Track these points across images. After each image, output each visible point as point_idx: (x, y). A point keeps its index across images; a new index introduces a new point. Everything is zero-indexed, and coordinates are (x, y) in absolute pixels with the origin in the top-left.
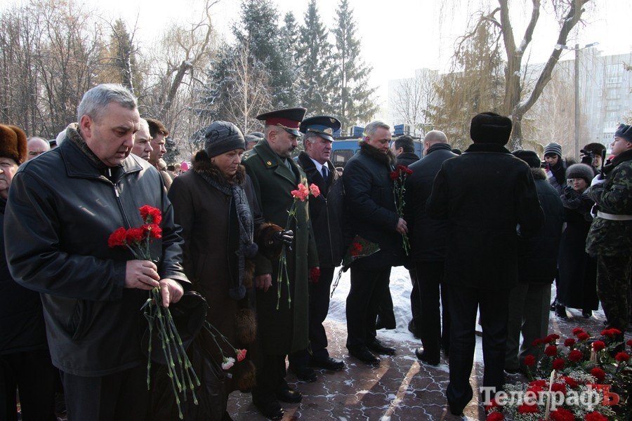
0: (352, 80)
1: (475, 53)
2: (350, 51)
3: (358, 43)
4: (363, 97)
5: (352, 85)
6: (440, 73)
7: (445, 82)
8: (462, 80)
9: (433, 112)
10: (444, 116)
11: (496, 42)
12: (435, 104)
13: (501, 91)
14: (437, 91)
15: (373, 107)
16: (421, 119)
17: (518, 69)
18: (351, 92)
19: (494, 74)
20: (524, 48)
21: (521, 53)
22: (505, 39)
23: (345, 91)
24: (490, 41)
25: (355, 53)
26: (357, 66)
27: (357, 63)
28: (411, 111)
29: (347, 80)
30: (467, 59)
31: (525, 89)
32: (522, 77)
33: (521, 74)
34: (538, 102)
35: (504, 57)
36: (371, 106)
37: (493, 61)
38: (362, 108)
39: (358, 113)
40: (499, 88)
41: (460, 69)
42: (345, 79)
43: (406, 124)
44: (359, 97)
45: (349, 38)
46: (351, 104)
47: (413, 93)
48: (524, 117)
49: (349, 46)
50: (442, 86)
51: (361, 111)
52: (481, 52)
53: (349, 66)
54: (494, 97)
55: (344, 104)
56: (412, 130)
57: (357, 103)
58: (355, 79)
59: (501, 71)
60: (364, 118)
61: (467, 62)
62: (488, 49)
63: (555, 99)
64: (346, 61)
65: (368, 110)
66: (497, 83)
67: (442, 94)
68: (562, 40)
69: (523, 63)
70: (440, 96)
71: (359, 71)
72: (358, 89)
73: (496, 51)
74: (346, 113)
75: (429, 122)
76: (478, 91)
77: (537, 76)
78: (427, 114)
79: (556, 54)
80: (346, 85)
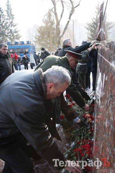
0: (13, 27)
1: (48, 21)
2: (12, 18)
3: (14, 15)
4: (17, 32)
6: (38, 26)
7: (40, 28)
8: (44, 28)
9: (37, 37)
10: (40, 38)
11: (53, 17)
12: (37, 35)
13: (55, 31)
14: (38, 31)
15: (20, 36)
16: (34, 39)
17: (59, 25)
18: (13, 31)
19: (53, 27)
20: (60, 20)
21: (60, 21)
22: (56, 17)
23: (11, 30)
24: (51, 17)
25: (13, 18)
26: (14, 23)
27: (14, 21)
28: (31, 37)
29: (11, 27)
31: (61, 31)
32: (60, 28)
33: (60, 27)
34: (64, 35)
35: (55, 22)
36: (19, 35)
37: (52, 23)
38: (17, 36)
39: (15, 37)
40: (54, 30)
41: (44, 25)
42: (11, 26)
43: (30, 41)
45: (11, 13)
46: (13, 35)
47: (31, 31)
48: (61, 39)
49: (11, 16)
50: (39, 30)
51: (16, 37)
52: (49, 20)
53: (11, 22)
54: (53, 33)
55: (11, 34)
56: (31, 42)
57: (15, 34)
59: (55, 26)
60: (18, 39)
61: (46, 23)
62: (51, 19)
63: (68, 34)
64: (11, 20)
65: (19, 36)
66: (54, 29)
67: (39, 32)
68: (70, 18)
69: (60, 24)
70: (39, 33)
71: (15, 24)
72: (15, 30)
73: (53, 20)
74: (12, 37)
75: (36, 40)
76: (49, 31)
77: (64, 28)
78: (36, 38)
79: (68, 22)
80: (11, 28)
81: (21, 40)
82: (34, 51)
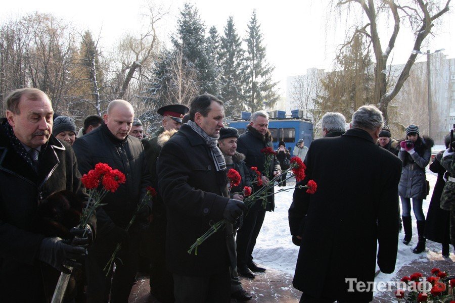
0: (259, 76)
1: (351, 57)
2: (258, 55)
3: (264, 49)
4: (268, 89)
5: (260, 80)
6: (325, 71)
7: (330, 78)
8: (341, 76)
9: (321, 101)
10: (329, 104)
11: (367, 48)
12: (321, 94)
13: (372, 85)
14: (324, 85)
15: (276, 97)
16: (312, 106)
17: (384, 68)
18: (258, 85)
19: (366, 72)
20: (388, 53)
21: (386, 57)
22: (374, 47)
23: (254, 84)
24: (362, 48)
25: (262, 56)
26: (263, 66)
27: (263, 64)
28: (304, 100)
29: (256, 77)
30: (346, 61)
31: (390, 83)
32: (387, 75)
33: (387, 72)
34: (400, 93)
35: (374, 59)
36: (274, 95)
37: (365, 63)
38: (267, 97)
39: (264, 101)
40: (370, 82)
41: (340, 68)
42: (254, 75)
43: (300, 109)
44: (265, 89)
45: (257, 45)
46: (259, 95)
47: (305, 86)
48: (389, 104)
49: (257, 51)
50: (327, 81)
51: (266, 99)
52: (356, 56)
53: (257, 66)
54: (367, 89)
55: (253, 94)
56: (305, 114)
57: (263, 93)
58: (262, 76)
59: (371, 70)
60: (270, 104)
61: (346, 64)
62: (362, 54)
63: (412, 91)
64: (255, 62)
65: (272, 98)
66: (368, 79)
67: (327, 87)
68: (417, 47)
69: (388, 63)
70: (326, 89)
71: (265, 70)
72: (264, 83)
73: (367, 55)
74: (255, 101)
75: (318, 108)
76: (354, 85)
77: (398, 74)
78: (316, 102)
79: (413, 57)
80: (255, 79)
81: (278, 107)
82: (309, 135)
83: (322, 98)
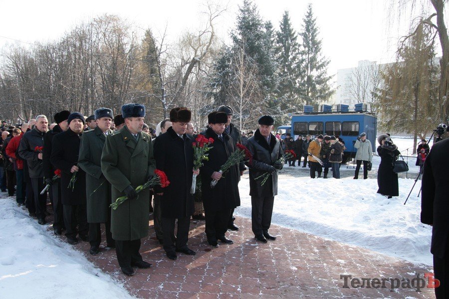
0: (315, 69)
1: (413, 49)
2: (314, 49)
3: (320, 43)
4: (323, 82)
5: (315, 73)
7: (389, 71)
9: (379, 94)
10: (388, 97)
11: (431, 39)
12: (380, 87)
14: (383, 77)
15: (331, 91)
18: (314, 79)
22: (440, 36)
23: (309, 78)
24: (425, 39)
25: (317, 50)
26: (318, 60)
27: (319, 57)
28: (361, 93)
29: (312, 70)
30: (407, 54)
36: (329, 89)
37: (428, 54)
38: (323, 90)
39: (319, 94)
41: (402, 60)
42: (309, 69)
44: (319, 83)
45: (313, 39)
46: (314, 88)
47: (362, 79)
49: (313, 45)
50: (387, 74)
51: (321, 93)
52: (419, 48)
53: (313, 60)
55: (308, 87)
57: (318, 87)
58: (318, 68)
59: (434, 62)
60: (324, 98)
61: (406, 56)
62: (424, 45)
64: (311, 56)
65: (327, 92)
66: (432, 71)
67: (387, 80)
70: (385, 82)
71: (320, 63)
72: (319, 77)
73: (431, 47)
74: (310, 94)
75: (376, 101)
78: (374, 95)
80: (309, 73)
81: (335, 101)
83: (381, 91)
